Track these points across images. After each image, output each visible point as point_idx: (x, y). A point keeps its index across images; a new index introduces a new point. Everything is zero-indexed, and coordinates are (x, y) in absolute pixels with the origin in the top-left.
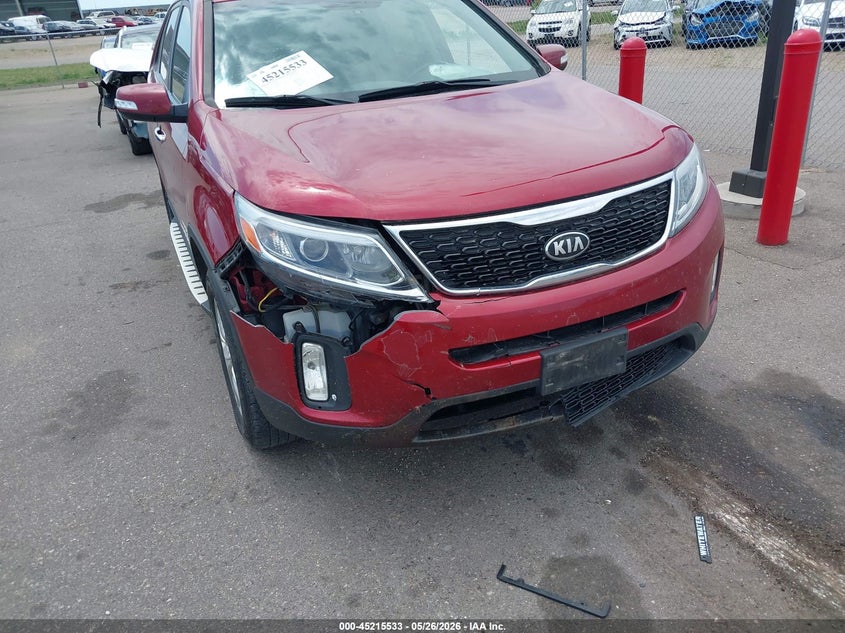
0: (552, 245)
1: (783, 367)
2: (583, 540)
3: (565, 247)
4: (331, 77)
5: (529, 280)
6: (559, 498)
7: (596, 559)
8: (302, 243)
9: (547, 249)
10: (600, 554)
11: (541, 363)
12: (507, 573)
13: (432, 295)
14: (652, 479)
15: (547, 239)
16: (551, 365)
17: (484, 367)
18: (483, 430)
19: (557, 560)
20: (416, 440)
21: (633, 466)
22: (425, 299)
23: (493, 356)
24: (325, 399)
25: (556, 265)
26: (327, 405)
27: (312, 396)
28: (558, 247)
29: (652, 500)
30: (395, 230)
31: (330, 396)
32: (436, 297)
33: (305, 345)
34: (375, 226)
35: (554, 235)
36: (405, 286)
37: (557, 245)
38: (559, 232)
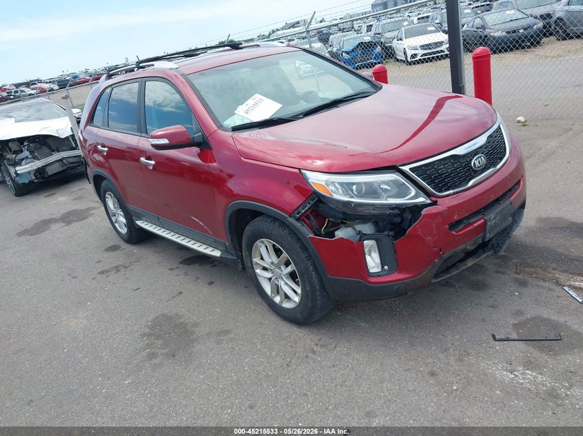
0: (474, 163)
1: (544, 215)
2: (519, 313)
3: (479, 162)
4: (280, 106)
5: (468, 182)
6: (491, 299)
7: (533, 318)
8: (354, 187)
9: (472, 165)
10: (533, 316)
11: (485, 223)
12: (497, 337)
13: (432, 198)
14: (527, 279)
15: (471, 160)
16: (489, 223)
17: (462, 231)
18: (460, 268)
19: (516, 324)
20: (433, 281)
21: (514, 276)
22: (429, 201)
23: (463, 225)
24: (380, 270)
25: (476, 173)
26: (382, 273)
27: (372, 271)
28: (477, 163)
29: (536, 287)
30: (406, 168)
31: (383, 267)
32: (434, 199)
33: (365, 242)
34: (393, 168)
35: (473, 157)
36: (416, 197)
37: (476, 162)
38: (475, 155)
